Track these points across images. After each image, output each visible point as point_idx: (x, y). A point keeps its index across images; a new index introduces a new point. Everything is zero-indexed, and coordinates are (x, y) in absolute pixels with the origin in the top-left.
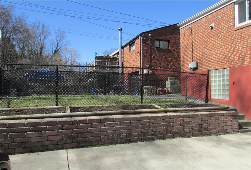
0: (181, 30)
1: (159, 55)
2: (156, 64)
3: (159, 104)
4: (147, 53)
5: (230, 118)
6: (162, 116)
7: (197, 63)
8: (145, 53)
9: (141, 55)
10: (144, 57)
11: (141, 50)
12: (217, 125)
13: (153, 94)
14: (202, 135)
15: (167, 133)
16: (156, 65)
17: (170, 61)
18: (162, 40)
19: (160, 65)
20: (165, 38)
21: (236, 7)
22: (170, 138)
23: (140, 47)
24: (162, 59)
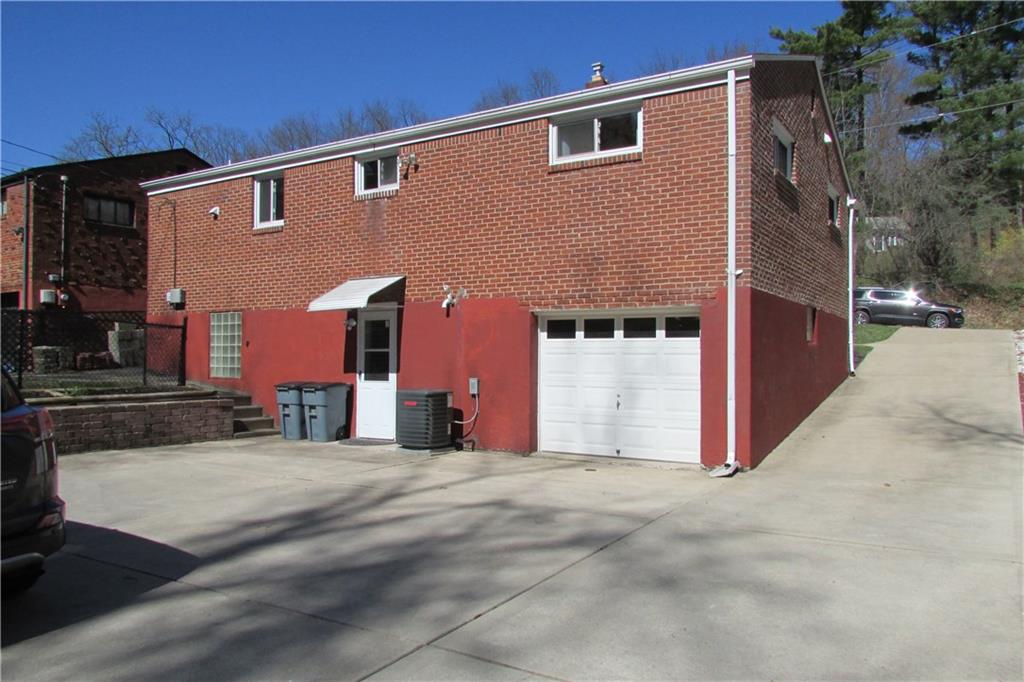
0: (151, 199)
1: (95, 245)
2: (84, 274)
3: (63, 390)
4: (50, 235)
5: (214, 412)
6: (63, 410)
7: (183, 293)
8: (47, 235)
9: (31, 242)
10: (40, 247)
11: (31, 225)
12: (187, 424)
13: (65, 369)
14: (152, 444)
15: (73, 442)
16: (85, 276)
17: (134, 266)
18: (109, 198)
19: (99, 278)
20: (118, 191)
21: (257, 186)
22: (79, 451)
23: (24, 211)
24: (105, 257)
